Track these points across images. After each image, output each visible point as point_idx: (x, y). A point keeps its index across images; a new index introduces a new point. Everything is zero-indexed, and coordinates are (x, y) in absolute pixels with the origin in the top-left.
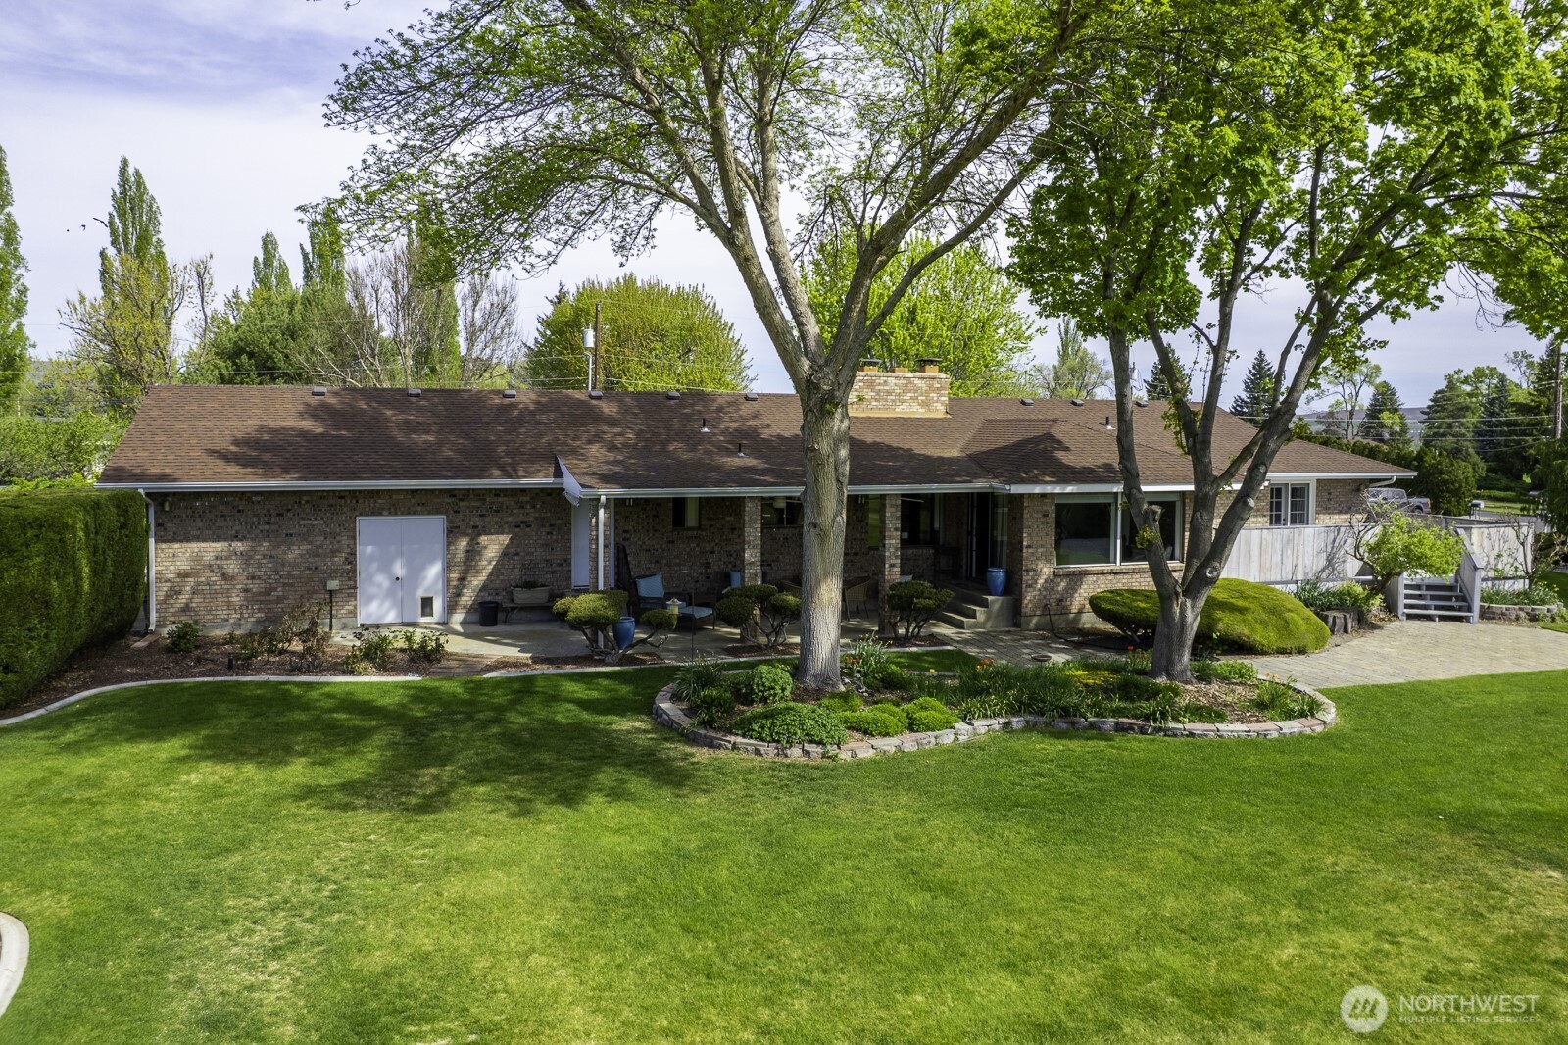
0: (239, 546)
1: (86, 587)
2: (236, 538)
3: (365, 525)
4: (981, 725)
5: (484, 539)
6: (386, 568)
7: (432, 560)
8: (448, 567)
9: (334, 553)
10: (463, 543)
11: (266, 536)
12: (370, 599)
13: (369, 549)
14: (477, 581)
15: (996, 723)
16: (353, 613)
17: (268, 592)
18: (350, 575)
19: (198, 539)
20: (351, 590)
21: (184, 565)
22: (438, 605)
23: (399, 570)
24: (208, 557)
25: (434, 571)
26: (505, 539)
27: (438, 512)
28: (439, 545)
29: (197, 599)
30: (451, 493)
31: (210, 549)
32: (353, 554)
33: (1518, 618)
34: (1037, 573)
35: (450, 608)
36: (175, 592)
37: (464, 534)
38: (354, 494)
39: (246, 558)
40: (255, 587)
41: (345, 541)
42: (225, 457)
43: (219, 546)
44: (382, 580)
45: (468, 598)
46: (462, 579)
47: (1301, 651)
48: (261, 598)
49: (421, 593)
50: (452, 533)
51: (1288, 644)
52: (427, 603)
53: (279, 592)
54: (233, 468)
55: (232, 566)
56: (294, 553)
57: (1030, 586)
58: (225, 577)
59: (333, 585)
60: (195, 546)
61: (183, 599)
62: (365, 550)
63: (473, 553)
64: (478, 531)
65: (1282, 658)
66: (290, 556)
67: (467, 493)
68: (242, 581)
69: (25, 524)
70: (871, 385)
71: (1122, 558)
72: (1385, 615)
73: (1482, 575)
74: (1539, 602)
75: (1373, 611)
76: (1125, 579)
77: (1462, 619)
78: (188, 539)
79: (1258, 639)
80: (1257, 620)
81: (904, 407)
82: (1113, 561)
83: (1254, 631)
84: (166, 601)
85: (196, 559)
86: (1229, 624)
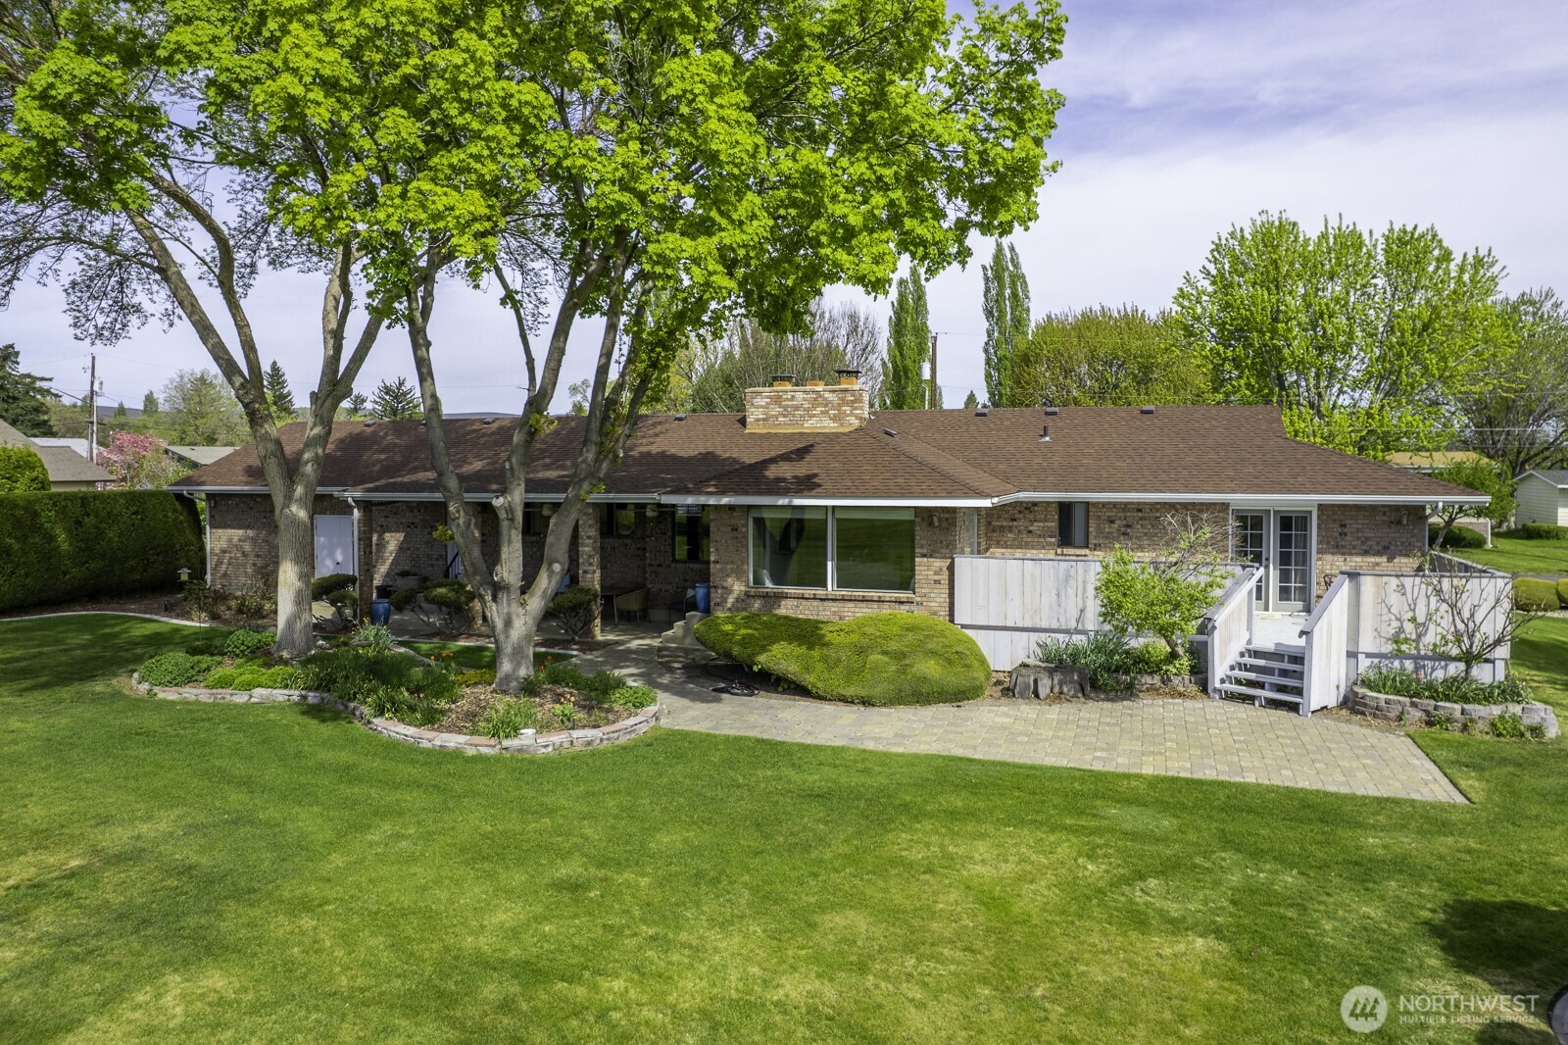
0: (250, 533)
2: (249, 527)
5: (387, 536)
6: (331, 555)
10: (374, 538)
13: (322, 539)
19: (230, 527)
21: (224, 544)
23: (339, 557)
24: (235, 540)
26: (401, 536)
29: (231, 569)
31: (237, 534)
33: (1400, 718)
34: (728, 590)
36: (219, 563)
37: (375, 531)
39: (254, 540)
42: (250, 469)
43: (241, 532)
44: (329, 563)
47: (867, 702)
55: (247, 547)
57: (718, 604)
58: (244, 555)
60: (230, 531)
61: (223, 568)
63: (380, 546)
64: (384, 529)
65: (842, 708)
68: (251, 559)
70: (777, 400)
71: (842, 583)
72: (1194, 689)
73: (1388, 648)
74: (1465, 699)
75: (1176, 681)
76: (834, 607)
77: (1294, 708)
78: (225, 527)
79: (809, 680)
80: (824, 659)
81: (813, 421)
82: (825, 585)
83: (807, 669)
84: (215, 569)
85: (230, 540)
86: (780, 657)
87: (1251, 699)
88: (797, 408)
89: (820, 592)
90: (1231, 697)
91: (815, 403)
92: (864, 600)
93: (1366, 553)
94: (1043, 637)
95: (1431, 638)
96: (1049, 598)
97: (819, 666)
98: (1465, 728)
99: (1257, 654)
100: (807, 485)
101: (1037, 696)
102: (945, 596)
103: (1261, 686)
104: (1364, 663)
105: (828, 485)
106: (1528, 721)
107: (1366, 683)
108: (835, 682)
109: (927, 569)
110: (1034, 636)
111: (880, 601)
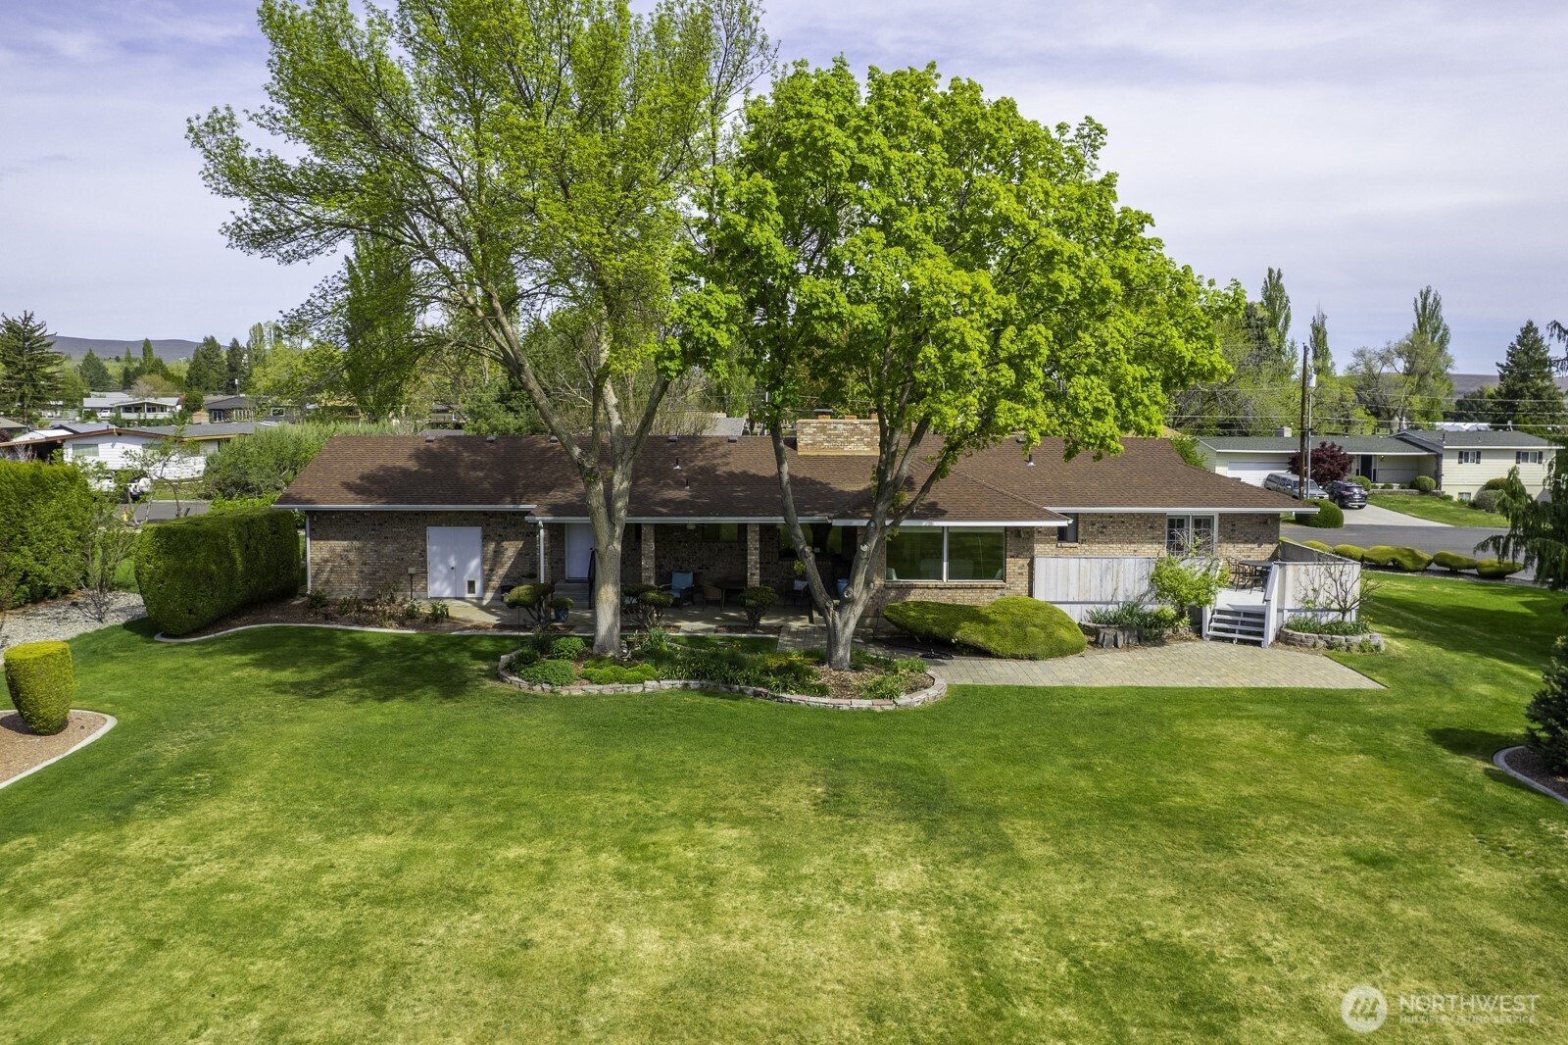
0: (356, 544)
1: (240, 568)
2: (355, 538)
3: (432, 532)
4: (666, 684)
5: (505, 544)
6: (444, 561)
7: (472, 557)
8: (483, 561)
9: (413, 549)
10: (492, 546)
11: (372, 537)
12: (434, 581)
13: (435, 548)
14: (502, 571)
15: (679, 684)
16: (425, 589)
17: (374, 574)
18: (424, 564)
19: (334, 539)
20: (424, 573)
21: (326, 554)
22: (478, 586)
23: (453, 562)
24: (339, 550)
25: (475, 563)
26: (520, 544)
27: (476, 525)
28: (478, 547)
29: (333, 576)
30: (485, 513)
31: (339, 545)
32: (425, 551)
33: (1314, 646)
35: (485, 588)
36: (321, 571)
37: (493, 540)
38: (425, 513)
39: (361, 551)
40: (366, 569)
41: (419, 542)
42: (349, 487)
43: (345, 543)
44: (442, 568)
45: (496, 582)
46: (491, 570)
47: (1032, 658)
48: (370, 577)
49: (466, 578)
50: (486, 538)
51: (1020, 652)
52: (471, 584)
53: (381, 574)
54: (351, 496)
55: (352, 556)
56: (388, 549)
58: (349, 563)
59: (411, 570)
60: (333, 543)
61: (325, 575)
62: (432, 549)
63: (498, 553)
64: (503, 538)
65: (1013, 663)
66: (386, 551)
67: (494, 514)
68: (357, 567)
69: (197, 535)
70: (823, 429)
71: (950, 577)
72: (1192, 635)
73: (1299, 606)
74: (1345, 633)
75: (1181, 631)
76: (949, 593)
77: (1258, 644)
78: (328, 539)
79: (992, 646)
80: (997, 632)
81: (851, 446)
82: (941, 578)
83: (990, 639)
84: (315, 577)
85: (332, 550)
86: (967, 632)
87: (1231, 640)
88: (838, 436)
89: (939, 583)
90: (1215, 638)
91: (853, 433)
92: (971, 587)
93: (1246, 542)
94: (1090, 607)
95: (1322, 599)
96: (1096, 582)
97: (996, 637)
98: (1348, 649)
99: (1220, 612)
100: (934, 511)
101: (1116, 646)
102: (1026, 583)
103: (1234, 631)
104: (1287, 614)
105: (951, 511)
106: (1374, 642)
107: (1288, 626)
108: (1008, 646)
109: (1014, 565)
110: (1085, 607)
111: (982, 588)
